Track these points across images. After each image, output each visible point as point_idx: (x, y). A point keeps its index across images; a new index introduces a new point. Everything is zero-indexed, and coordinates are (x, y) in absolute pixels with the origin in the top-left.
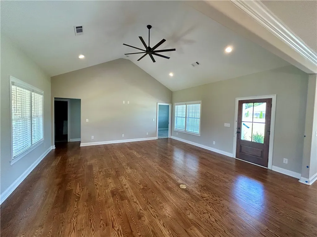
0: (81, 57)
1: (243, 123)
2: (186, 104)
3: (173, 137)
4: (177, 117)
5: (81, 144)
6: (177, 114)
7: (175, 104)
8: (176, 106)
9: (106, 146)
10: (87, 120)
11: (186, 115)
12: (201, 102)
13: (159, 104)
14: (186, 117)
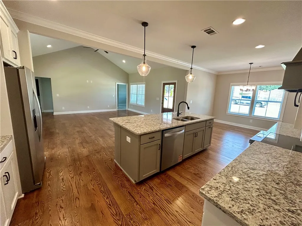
0: (49, 46)
1: (165, 97)
2: (137, 84)
3: (129, 109)
4: (132, 94)
5: (54, 113)
6: (132, 92)
7: (131, 83)
8: (131, 85)
9: (75, 115)
10: (58, 95)
11: (137, 93)
12: (145, 83)
13: (117, 83)
14: (137, 94)
